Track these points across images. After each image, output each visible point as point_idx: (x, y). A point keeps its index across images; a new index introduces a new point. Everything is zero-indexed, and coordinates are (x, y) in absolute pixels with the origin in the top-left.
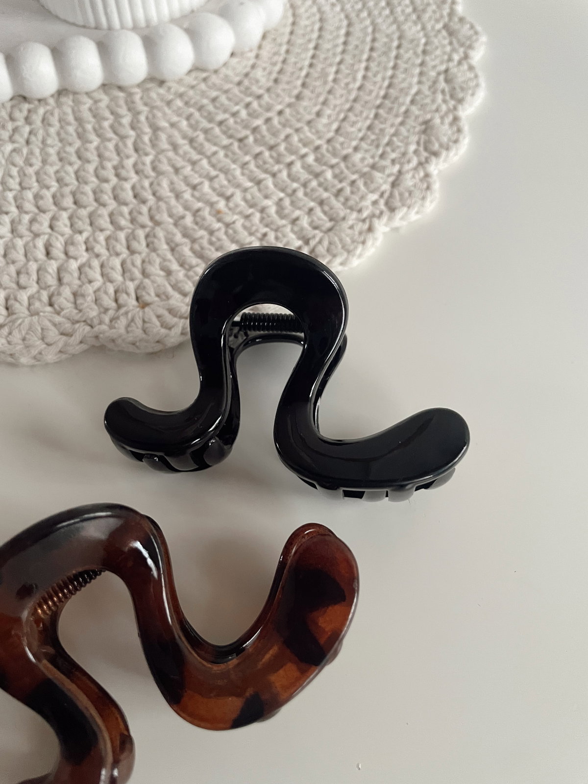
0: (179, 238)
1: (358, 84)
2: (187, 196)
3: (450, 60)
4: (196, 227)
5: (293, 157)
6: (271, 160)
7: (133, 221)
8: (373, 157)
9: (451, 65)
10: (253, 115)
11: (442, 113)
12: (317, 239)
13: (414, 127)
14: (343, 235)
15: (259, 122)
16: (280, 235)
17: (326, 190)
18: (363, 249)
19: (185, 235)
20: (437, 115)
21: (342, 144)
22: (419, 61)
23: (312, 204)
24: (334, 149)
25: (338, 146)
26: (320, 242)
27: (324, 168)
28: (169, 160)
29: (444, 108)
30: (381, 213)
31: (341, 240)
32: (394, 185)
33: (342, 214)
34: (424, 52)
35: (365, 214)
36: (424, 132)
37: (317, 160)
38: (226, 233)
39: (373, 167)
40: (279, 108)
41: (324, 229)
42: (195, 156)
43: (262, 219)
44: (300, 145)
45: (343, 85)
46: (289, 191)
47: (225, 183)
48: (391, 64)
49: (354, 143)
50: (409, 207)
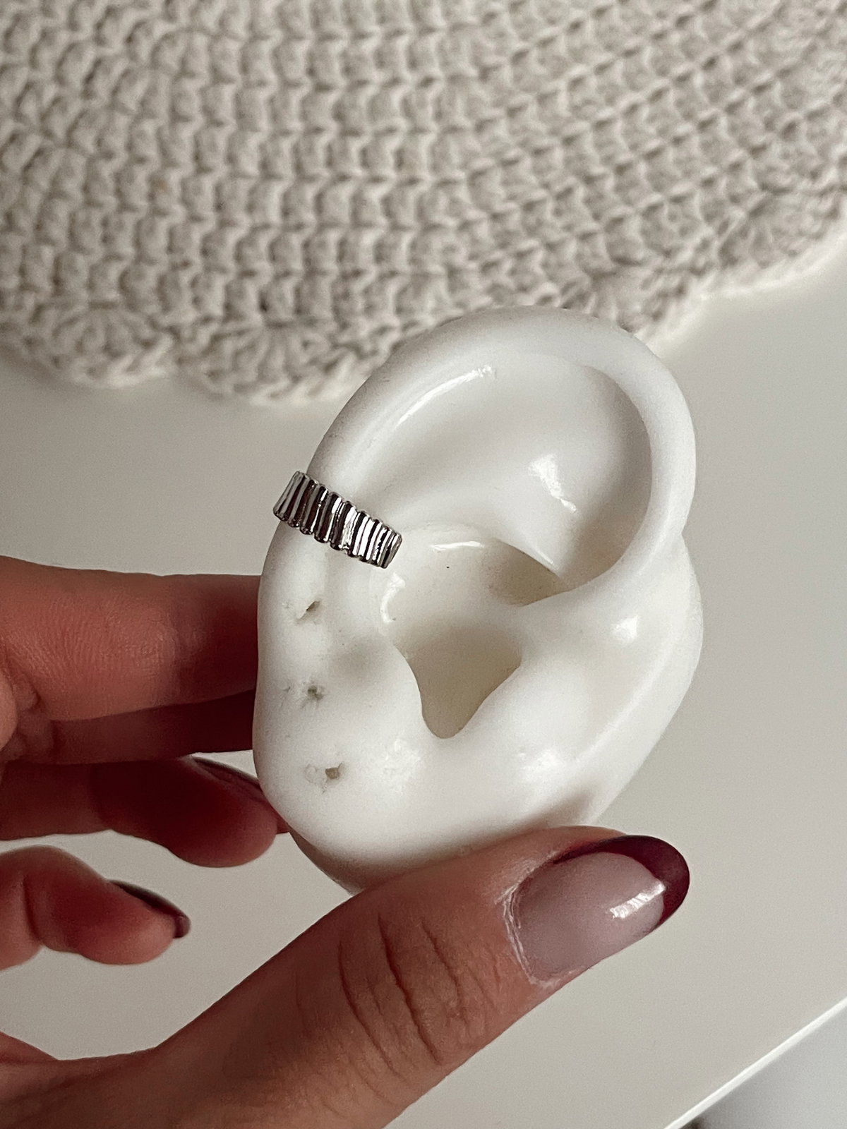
0: (72, 186)
1: (605, 113)
2: (149, 127)
3: (815, 175)
4: (111, 184)
5: (358, 171)
6: (321, 155)
7: (44, 116)
8: (472, 257)
9: (805, 184)
10: (381, 59)
11: (669, 265)
12: (243, 325)
13: (595, 256)
14: (281, 348)
15: (376, 76)
16: (202, 280)
17: (341, 257)
19: (86, 189)
20: (658, 261)
21: (454, 202)
22: (759, 140)
23: (297, 265)
24: (433, 202)
25: (443, 201)
27: (382, 221)
28: (190, 50)
29: (685, 256)
31: (269, 352)
34: (790, 129)
36: (599, 277)
37: (387, 201)
38: (138, 225)
39: (453, 273)
40: (435, 70)
41: (272, 317)
42: (231, 68)
43: (207, 239)
44: (391, 160)
45: (578, 98)
46: (292, 220)
47: (222, 143)
48: (704, 115)
49: (473, 214)
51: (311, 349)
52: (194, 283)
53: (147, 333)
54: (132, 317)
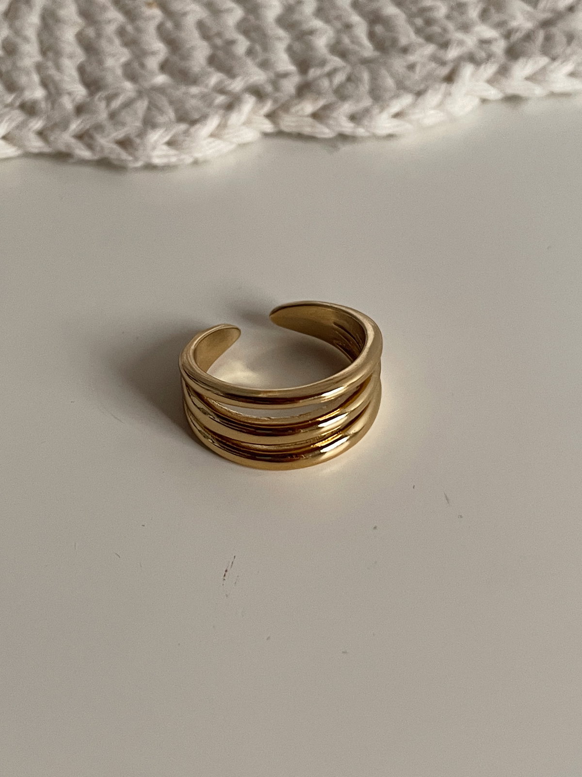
4: (110, 6)
12: (327, 68)
14: (384, 72)
16: (258, 48)
17: (400, 4)
18: (413, 105)
23: (355, 18)
26: (330, 75)
30: (490, 56)
31: (374, 79)
32: (546, 24)
33: (403, 41)
35: (452, 53)
41: (354, 58)
50: (554, 59)
51: (418, 68)
52: (250, 52)
53: (220, 99)
54: (194, 90)
